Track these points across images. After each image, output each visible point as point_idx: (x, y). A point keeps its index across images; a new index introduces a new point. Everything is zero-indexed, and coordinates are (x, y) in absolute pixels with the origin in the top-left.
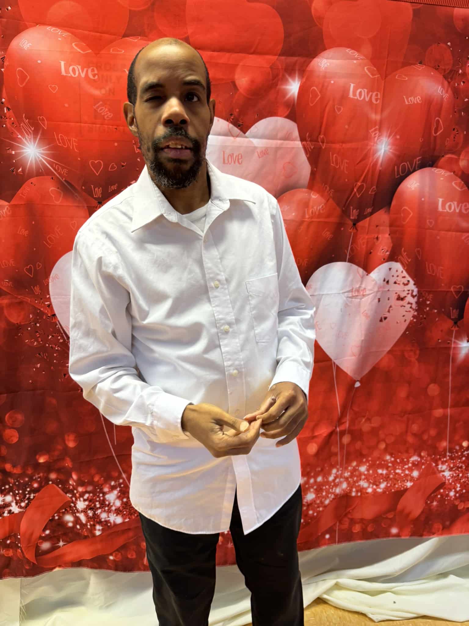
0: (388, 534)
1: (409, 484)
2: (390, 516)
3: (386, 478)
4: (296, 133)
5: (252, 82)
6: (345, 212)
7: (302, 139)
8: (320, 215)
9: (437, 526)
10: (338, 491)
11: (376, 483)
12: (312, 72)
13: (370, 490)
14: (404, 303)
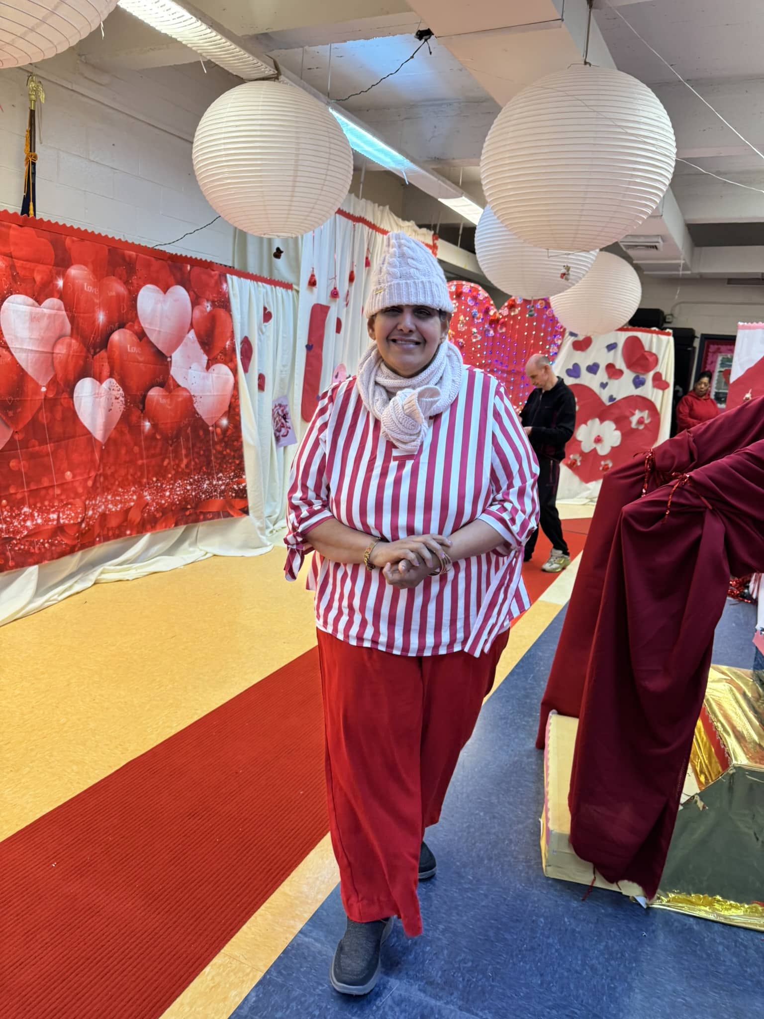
0: (125, 535)
1: (132, 504)
2: (125, 524)
3: (121, 502)
4: (63, 307)
5: (42, 279)
6: (88, 351)
7: (66, 310)
8: (77, 352)
9: (149, 527)
10: (100, 510)
11: (116, 505)
12: (68, 276)
13: (114, 510)
14: (119, 401)
